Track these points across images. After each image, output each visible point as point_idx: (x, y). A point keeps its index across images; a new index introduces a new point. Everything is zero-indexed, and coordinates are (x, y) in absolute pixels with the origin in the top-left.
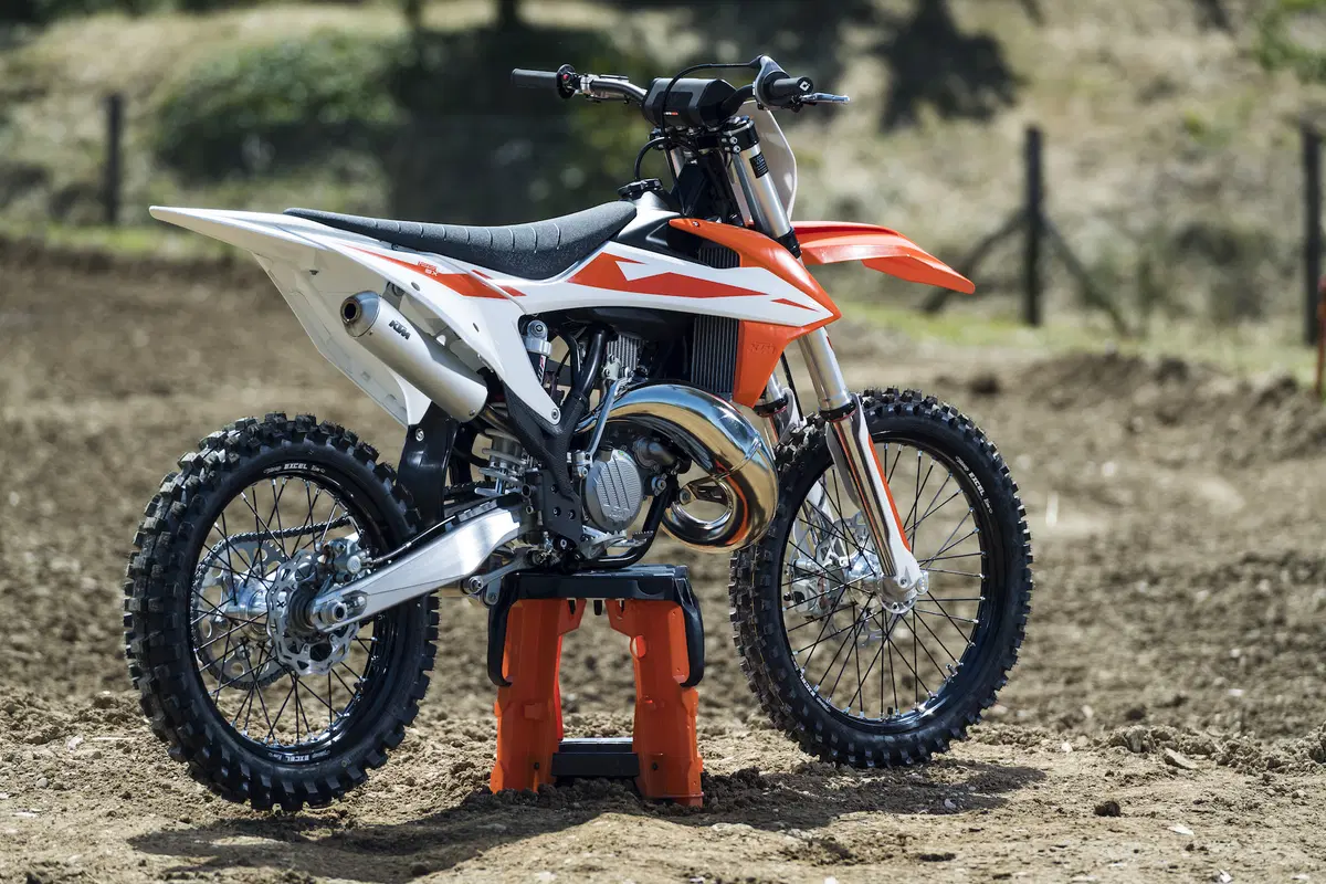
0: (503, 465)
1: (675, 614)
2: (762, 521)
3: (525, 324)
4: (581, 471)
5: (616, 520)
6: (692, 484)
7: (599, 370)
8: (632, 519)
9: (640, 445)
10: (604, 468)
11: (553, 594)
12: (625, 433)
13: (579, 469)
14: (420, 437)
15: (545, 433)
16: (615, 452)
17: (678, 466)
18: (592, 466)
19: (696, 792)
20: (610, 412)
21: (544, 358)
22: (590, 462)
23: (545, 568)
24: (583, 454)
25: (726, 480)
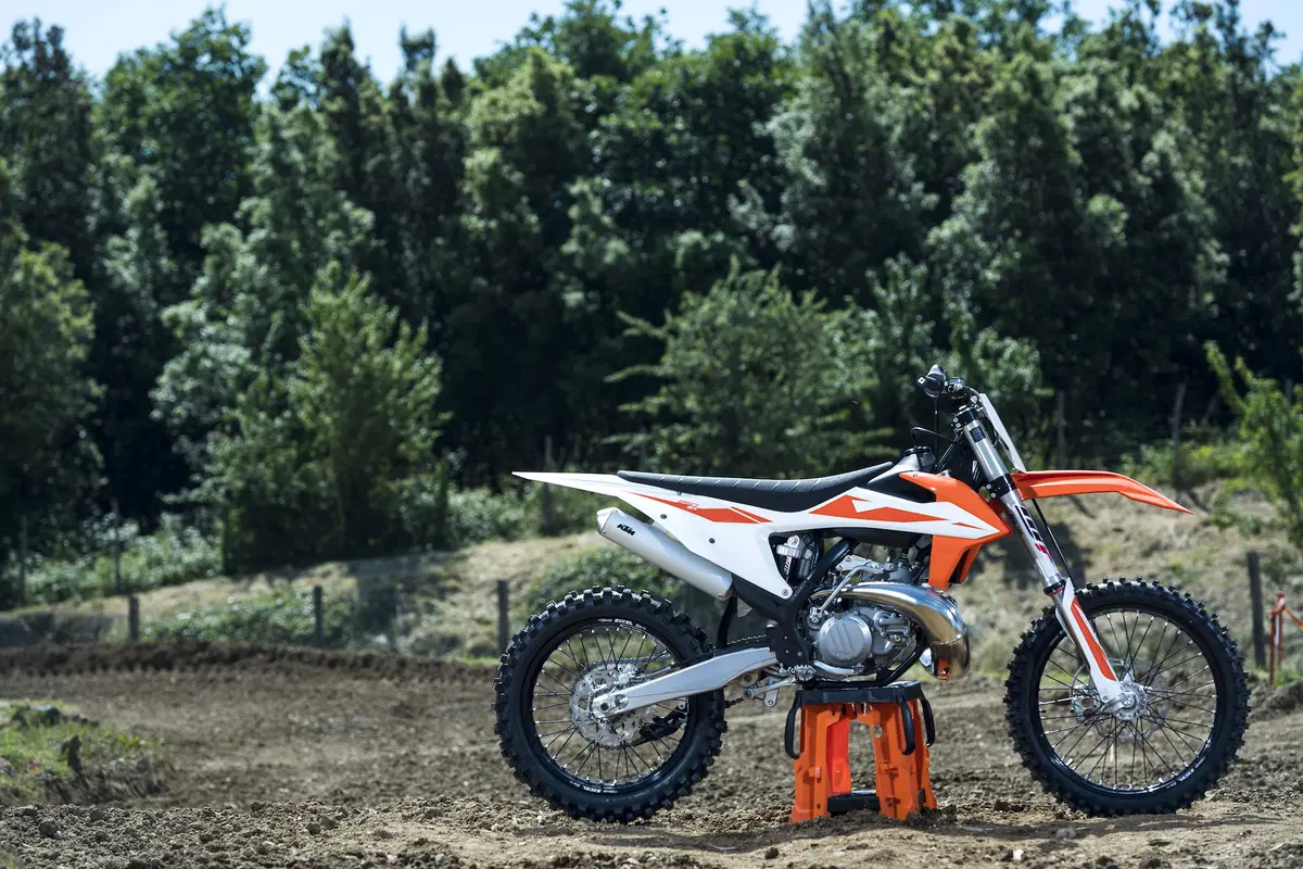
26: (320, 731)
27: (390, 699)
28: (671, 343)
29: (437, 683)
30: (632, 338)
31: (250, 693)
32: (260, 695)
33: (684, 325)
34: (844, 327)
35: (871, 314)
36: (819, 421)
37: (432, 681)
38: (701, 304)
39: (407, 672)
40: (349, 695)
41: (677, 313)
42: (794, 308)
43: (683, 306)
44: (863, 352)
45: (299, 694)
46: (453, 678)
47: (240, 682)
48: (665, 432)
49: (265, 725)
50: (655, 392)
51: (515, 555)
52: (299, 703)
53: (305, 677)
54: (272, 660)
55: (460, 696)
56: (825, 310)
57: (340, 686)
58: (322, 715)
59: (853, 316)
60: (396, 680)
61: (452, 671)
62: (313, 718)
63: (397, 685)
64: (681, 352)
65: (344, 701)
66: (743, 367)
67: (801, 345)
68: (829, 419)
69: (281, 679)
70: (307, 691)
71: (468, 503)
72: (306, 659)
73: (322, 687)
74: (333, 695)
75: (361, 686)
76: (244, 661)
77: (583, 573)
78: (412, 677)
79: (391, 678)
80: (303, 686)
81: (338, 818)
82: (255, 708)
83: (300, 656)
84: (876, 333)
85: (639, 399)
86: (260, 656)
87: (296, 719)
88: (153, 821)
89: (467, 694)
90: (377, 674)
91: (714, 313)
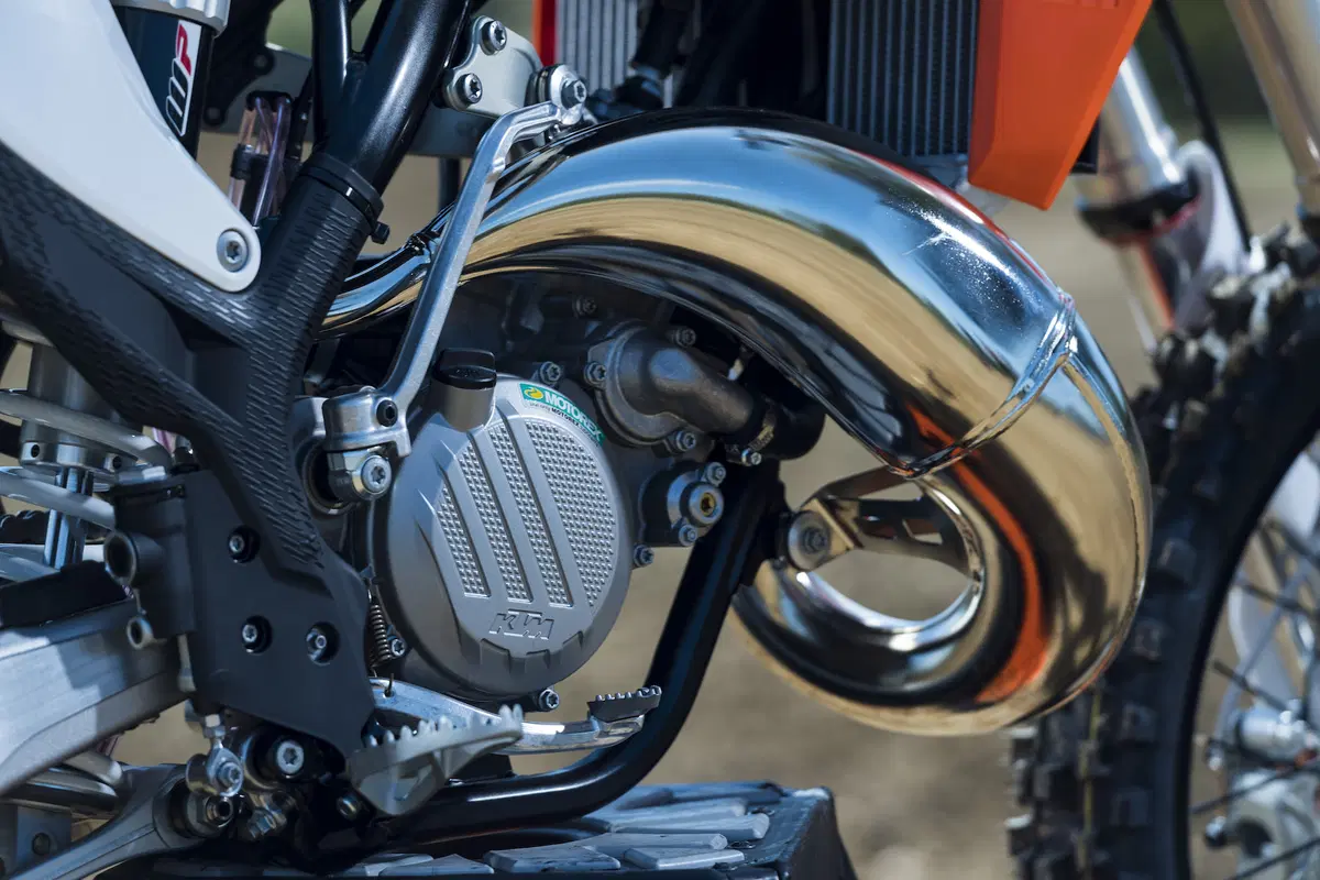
0: (68, 455)
2: (1096, 615)
4: (358, 468)
5: (519, 652)
6: (833, 496)
8: (584, 643)
9: (613, 359)
10: (460, 454)
13: (352, 462)
15: (194, 326)
16: (508, 389)
17: (767, 432)
18: (404, 448)
21: (194, 33)
22: (399, 434)
24: (367, 403)
25: (952, 478)
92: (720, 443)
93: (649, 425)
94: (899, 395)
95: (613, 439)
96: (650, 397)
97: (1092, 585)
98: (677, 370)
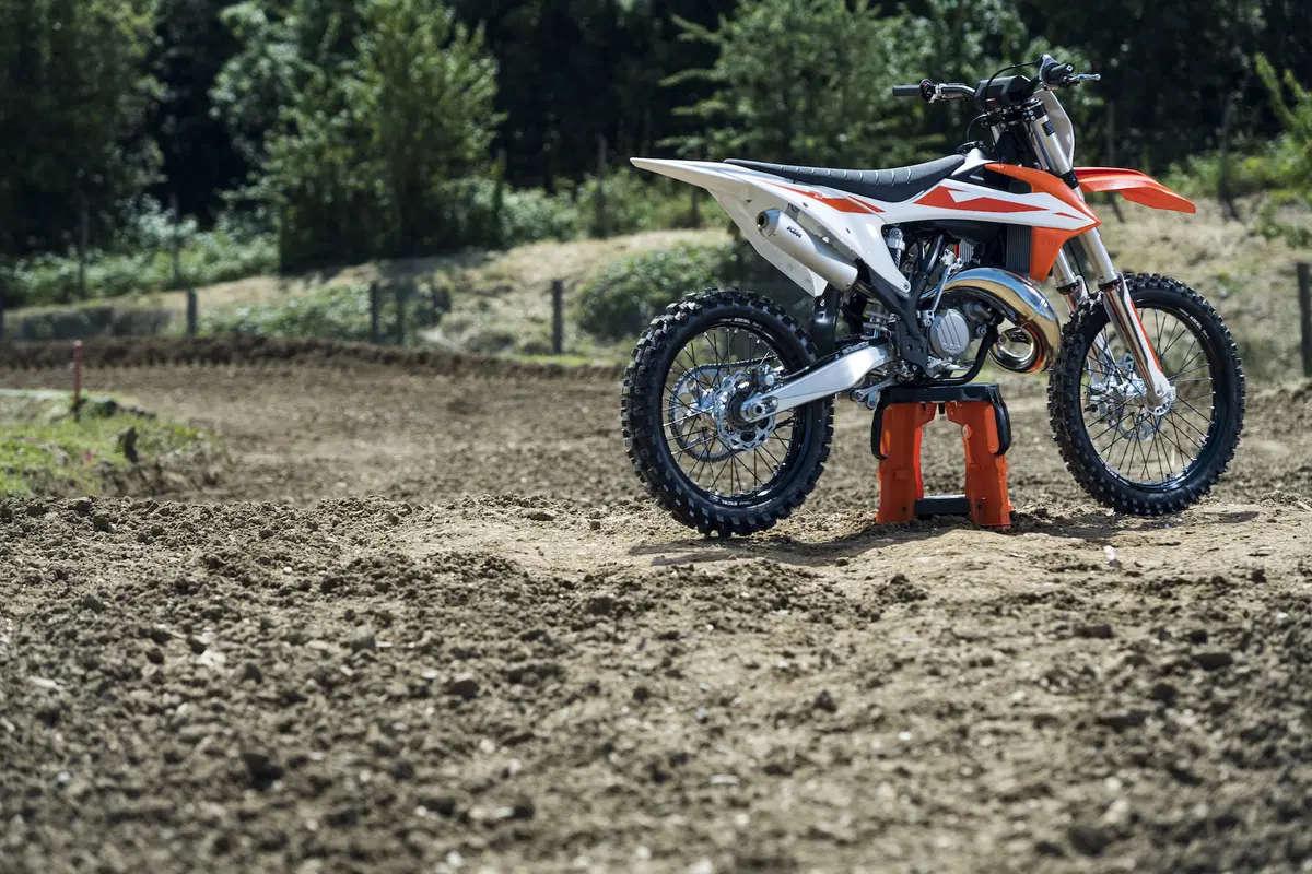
0: (878, 320)
1: (989, 411)
3: (887, 231)
4: (926, 322)
5: (951, 353)
6: (1006, 332)
7: (938, 260)
8: (964, 353)
9: (967, 307)
10: (942, 320)
11: (911, 400)
12: (957, 298)
14: (822, 304)
15: (901, 299)
16: (950, 311)
18: (933, 320)
19: (1006, 521)
20: (945, 285)
21: (900, 252)
22: (933, 316)
23: (906, 385)
24: (928, 311)
26: (375, 426)
27: (444, 395)
28: (727, 47)
29: (493, 380)
30: (687, 42)
31: (308, 387)
32: (317, 389)
33: (737, 29)
34: (897, 34)
35: (922, 22)
36: (872, 127)
37: (487, 377)
38: (754, 10)
39: (462, 370)
40: (405, 391)
41: (731, 18)
42: (848, 15)
43: (737, 11)
44: (914, 60)
45: (355, 389)
46: (508, 376)
47: (296, 377)
48: (718, 136)
49: (321, 419)
50: (708, 96)
51: (568, 256)
52: (355, 398)
53: (360, 371)
54: (328, 355)
55: (515, 392)
56: (881, 17)
57: (397, 382)
58: (378, 410)
59: (907, 24)
60: (452, 377)
61: (507, 369)
62: (370, 413)
63: (453, 382)
64: (735, 57)
65: (399, 396)
66: (796, 73)
67: (853, 53)
68: (881, 125)
69: (337, 375)
70: (362, 387)
71: (523, 204)
72: (362, 354)
73: (378, 382)
74: (388, 390)
75: (417, 383)
76: (300, 356)
77: (633, 273)
78: (467, 373)
79: (446, 374)
80: (359, 382)
81: (403, 515)
82: (312, 403)
83: (356, 352)
84: (928, 42)
85: (692, 103)
86: (316, 352)
87: (351, 413)
88: (210, 515)
89: (523, 392)
90: (432, 371)
91: (768, 18)
92: (986, 321)
93: (974, 318)
94: (1018, 314)
95: (967, 320)
96: (974, 313)
97: (1051, 349)
98: (979, 308)
